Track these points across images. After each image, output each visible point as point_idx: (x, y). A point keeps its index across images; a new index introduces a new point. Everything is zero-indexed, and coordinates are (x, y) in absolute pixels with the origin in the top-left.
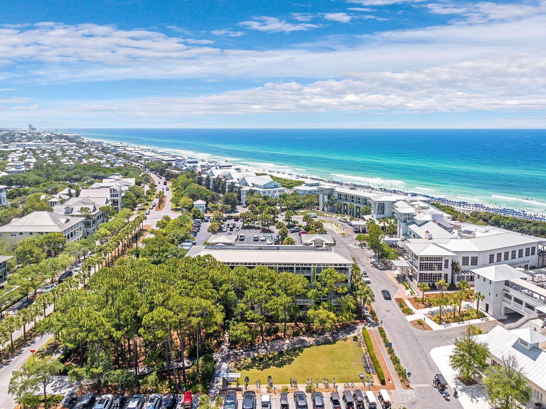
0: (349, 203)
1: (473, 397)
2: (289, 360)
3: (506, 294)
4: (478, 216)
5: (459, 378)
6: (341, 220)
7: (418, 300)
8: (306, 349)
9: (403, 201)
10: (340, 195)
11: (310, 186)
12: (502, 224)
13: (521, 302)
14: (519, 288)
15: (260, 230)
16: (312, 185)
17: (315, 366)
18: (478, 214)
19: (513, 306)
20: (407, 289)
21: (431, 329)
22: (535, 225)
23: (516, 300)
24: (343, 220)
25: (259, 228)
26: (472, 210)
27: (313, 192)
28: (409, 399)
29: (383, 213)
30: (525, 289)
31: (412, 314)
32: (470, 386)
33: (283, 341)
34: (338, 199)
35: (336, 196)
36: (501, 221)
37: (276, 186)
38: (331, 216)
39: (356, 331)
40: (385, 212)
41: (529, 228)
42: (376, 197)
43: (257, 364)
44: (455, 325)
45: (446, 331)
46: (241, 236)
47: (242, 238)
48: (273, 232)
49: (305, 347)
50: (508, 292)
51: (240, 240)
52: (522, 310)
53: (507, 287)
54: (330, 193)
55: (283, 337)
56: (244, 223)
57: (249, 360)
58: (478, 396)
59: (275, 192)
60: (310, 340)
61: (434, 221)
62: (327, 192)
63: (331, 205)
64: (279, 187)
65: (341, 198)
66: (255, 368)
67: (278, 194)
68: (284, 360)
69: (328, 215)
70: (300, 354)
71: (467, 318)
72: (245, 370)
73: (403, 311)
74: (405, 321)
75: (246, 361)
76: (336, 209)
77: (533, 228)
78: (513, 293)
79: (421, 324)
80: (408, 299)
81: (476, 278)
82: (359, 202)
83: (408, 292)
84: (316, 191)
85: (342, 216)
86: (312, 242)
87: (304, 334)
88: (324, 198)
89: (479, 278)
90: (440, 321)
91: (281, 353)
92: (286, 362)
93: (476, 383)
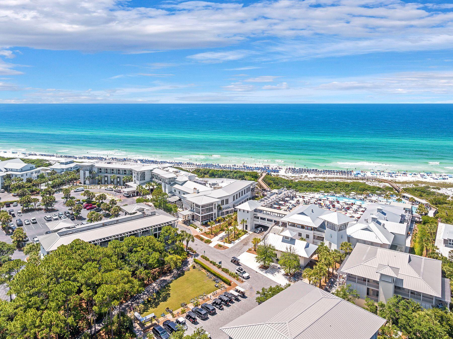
0: (121, 176)
1: (272, 274)
2: (167, 295)
3: (255, 216)
4: (200, 171)
5: (260, 268)
6: (108, 189)
7: (207, 233)
8: (171, 285)
9: (158, 168)
10: (100, 169)
11: (66, 164)
12: (216, 175)
13: (264, 219)
14: (261, 211)
15: (43, 211)
16: (67, 163)
17: (186, 291)
18: (200, 170)
19: (260, 222)
20: (196, 228)
21: (228, 248)
22: (235, 173)
23: (261, 218)
24: (110, 189)
25: (40, 209)
26: (194, 168)
27: (70, 169)
28: (248, 287)
29: (144, 180)
30: (264, 211)
31: (211, 243)
32: (268, 270)
33: (151, 285)
34: (98, 173)
35: (96, 170)
36: (215, 173)
37: (32, 168)
38: (95, 187)
39: (189, 263)
40: (146, 178)
41: (233, 175)
42: (138, 168)
43: (149, 306)
44: (237, 241)
45: (236, 246)
46: (33, 220)
47: (34, 221)
48: (58, 210)
49: (168, 283)
50: (257, 215)
51: (33, 223)
52: (266, 223)
53: (255, 213)
54: (91, 169)
55: (147, 283)
56: (24, 207)
57: (141, 306)
58: (274, 273)
59: (32, 173)
60: (168, 278)
61: (190, 180)
62: (88, 168)
63: (93, 178)
64: (34, 169)
65: (100, 172)
66: (150, 308)
67: (35, 175)
68: (164, 296)
69: (92, 187)
70: (170, 288)
71: (240, 236)
72: (145, 312)
73: (205, 242)
74: (210, 247)
75: (139, 307)
76: (97, 181)
77: (235, 175)
78: (259, 215)
79: (221, 247)
80: (201, 234)
81: (238, 211)
82: (119, 173)
83: (198, 230)
84: (72, 168)
85: (106, 186)
86: (136, 211)
87: (159, 276)
88: (85, 174)
89: (240, 211)
90: (230, 242)
91: (158, 293)
92: (167, 297)
93: (269, 267)
